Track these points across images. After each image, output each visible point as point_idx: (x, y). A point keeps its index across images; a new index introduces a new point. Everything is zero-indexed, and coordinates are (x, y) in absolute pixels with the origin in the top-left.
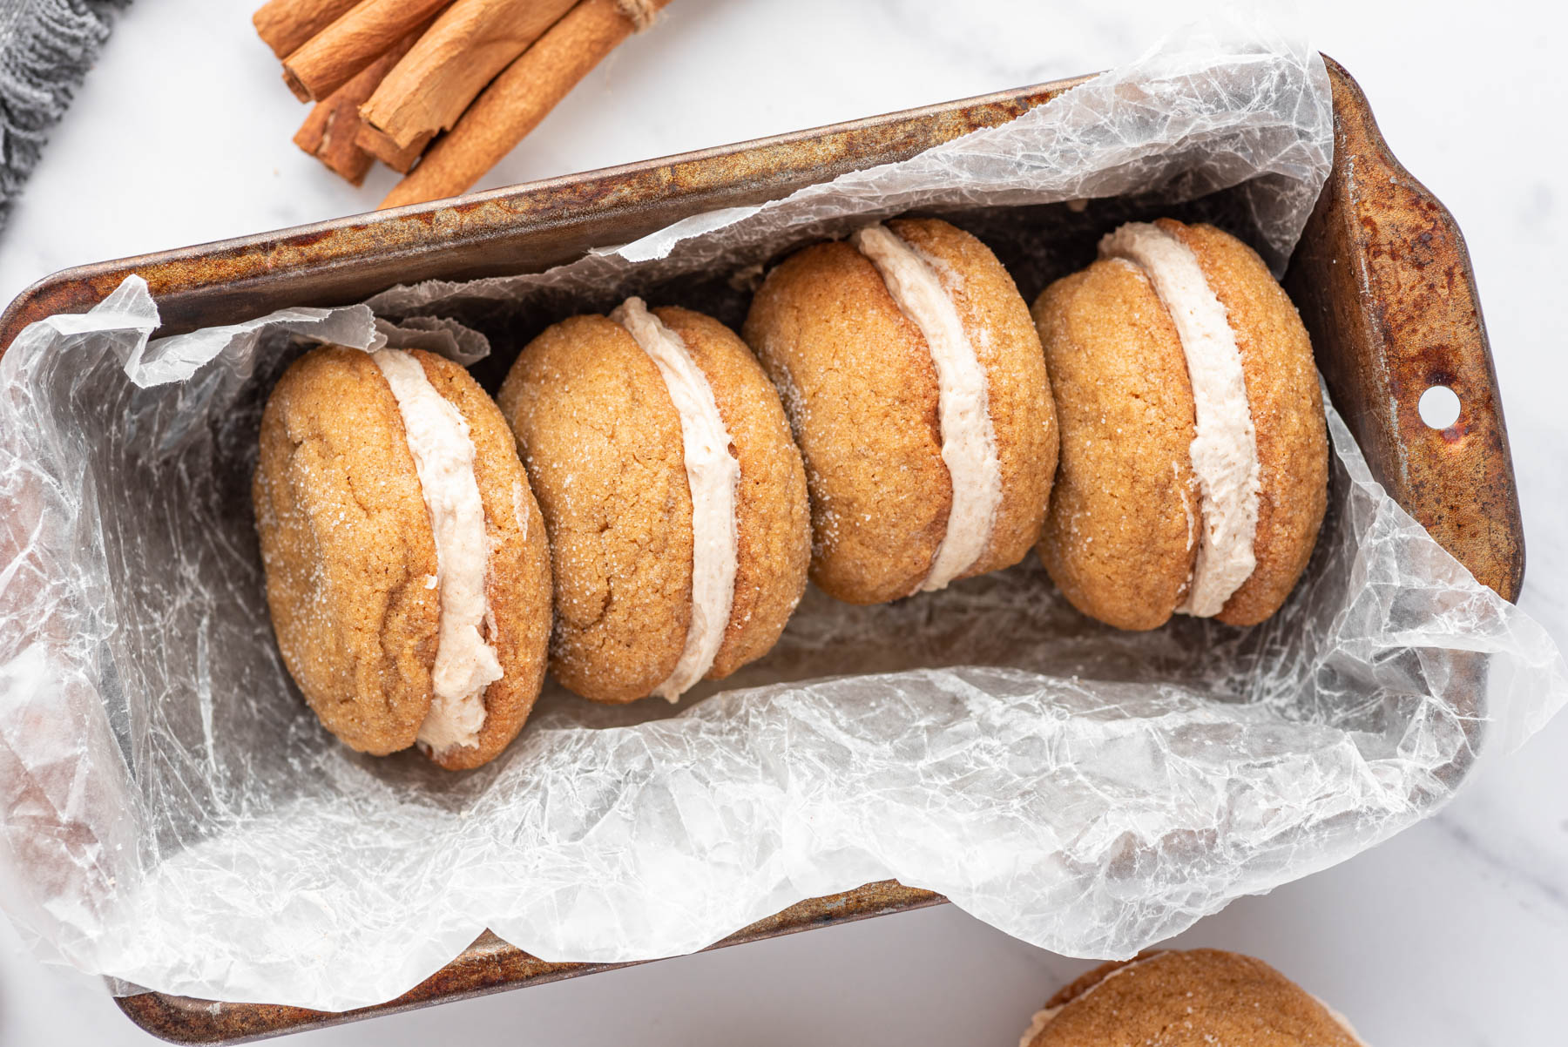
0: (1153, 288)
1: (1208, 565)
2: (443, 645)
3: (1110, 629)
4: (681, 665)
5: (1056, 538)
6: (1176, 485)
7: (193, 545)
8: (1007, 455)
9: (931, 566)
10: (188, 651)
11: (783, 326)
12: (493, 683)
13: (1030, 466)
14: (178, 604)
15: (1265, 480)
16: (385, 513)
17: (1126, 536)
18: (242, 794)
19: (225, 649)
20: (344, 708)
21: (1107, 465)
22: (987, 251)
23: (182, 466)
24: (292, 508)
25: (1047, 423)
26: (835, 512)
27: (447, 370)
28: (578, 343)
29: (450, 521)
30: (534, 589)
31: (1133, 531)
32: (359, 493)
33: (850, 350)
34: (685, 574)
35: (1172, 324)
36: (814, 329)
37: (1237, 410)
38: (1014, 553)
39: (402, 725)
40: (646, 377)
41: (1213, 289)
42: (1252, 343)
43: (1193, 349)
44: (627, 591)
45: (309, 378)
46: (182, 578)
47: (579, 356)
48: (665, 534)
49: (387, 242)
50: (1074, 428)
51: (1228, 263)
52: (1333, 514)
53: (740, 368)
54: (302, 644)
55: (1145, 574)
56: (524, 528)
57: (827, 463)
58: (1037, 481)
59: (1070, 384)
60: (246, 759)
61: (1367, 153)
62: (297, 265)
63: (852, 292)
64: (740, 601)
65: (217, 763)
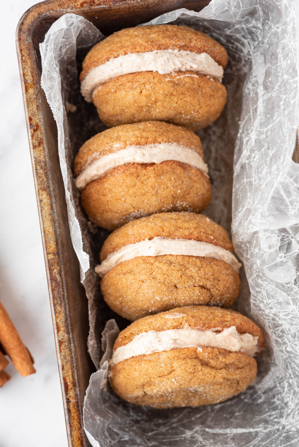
0: (103, 84)
1: (204, 70)
2: (222, 347)
3: (226, 107)
4: (228, 262)
5: (191, 124)
6: (175, 80)
7: (178, 431)
8: (159, 140)
9: (198, 170)
10: (218, 437)
11: (109, 217)
12: (237, 330)
13: (164, 132)
14: (201, 440)
15: (174, 48)
16: (173, 365)
17: (192, 99)
18: (272, 420)
19: (217, 423)
20: (241, 383)
21: (166, 104)
22: (87, 143)
23: (150, 434)
24: (167, 397)
25: (149, 125)
26: (176, 203)
27: (122, 338)
28: (110, 291)
29: (178, 341)
30: (204, 313)
31: (190, 96)
32: (166, 373)
33: (118, 194)
34: (194, 259)
35: (116, 77)
36: (111, 206)
37: (148, 56)
38: (196, 139)
39: (249, 363)
40: (123, 268)
41: (105, 62)
42: (125, 49)
43: (126, 71)
44: (199, 280)
45: (122, 387)
46: (191, 437)
47: (114, 291)
48: (179, 265)
49: (69, 358)
50: (152, 115)
51: (96, 57)
52: (188, 23)
53: (122, 234)
54: (215, 396)
55: (206, 93)
56: (182, 315)
57: (159, 205)
58: (170, 130)
59: (136, 116)
60: (258, 418)
61: (58, 4)
62: (75, 391)
63: (98, 192)
64: (206, 240)
65: (259, 427)
